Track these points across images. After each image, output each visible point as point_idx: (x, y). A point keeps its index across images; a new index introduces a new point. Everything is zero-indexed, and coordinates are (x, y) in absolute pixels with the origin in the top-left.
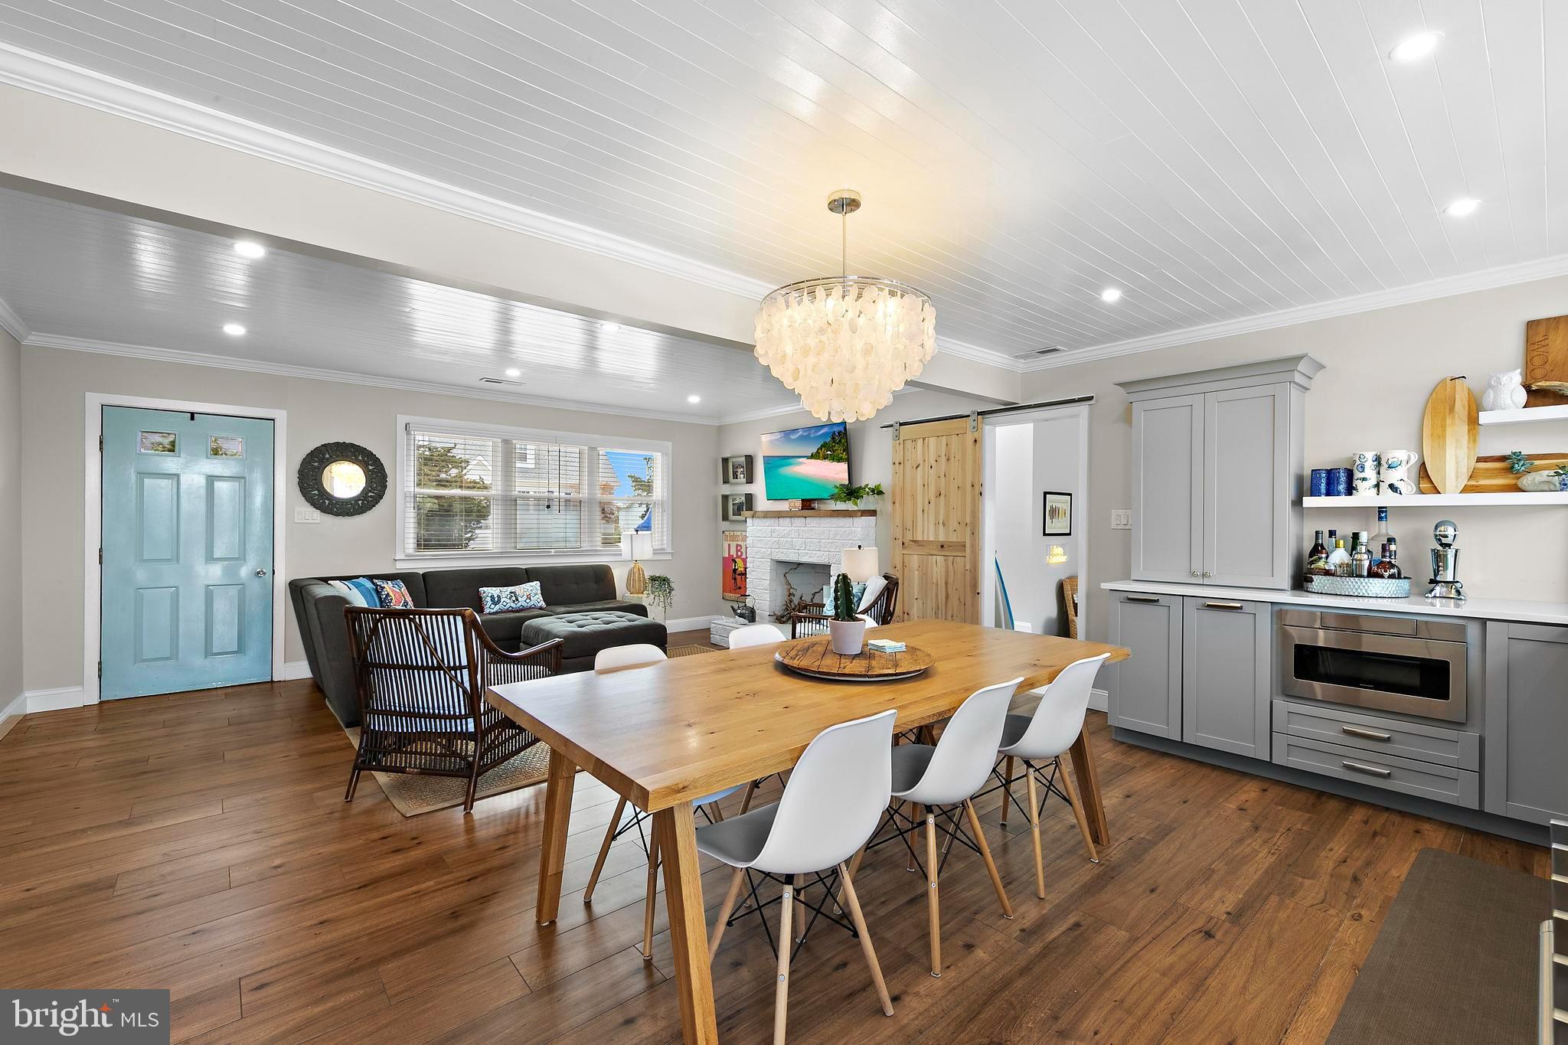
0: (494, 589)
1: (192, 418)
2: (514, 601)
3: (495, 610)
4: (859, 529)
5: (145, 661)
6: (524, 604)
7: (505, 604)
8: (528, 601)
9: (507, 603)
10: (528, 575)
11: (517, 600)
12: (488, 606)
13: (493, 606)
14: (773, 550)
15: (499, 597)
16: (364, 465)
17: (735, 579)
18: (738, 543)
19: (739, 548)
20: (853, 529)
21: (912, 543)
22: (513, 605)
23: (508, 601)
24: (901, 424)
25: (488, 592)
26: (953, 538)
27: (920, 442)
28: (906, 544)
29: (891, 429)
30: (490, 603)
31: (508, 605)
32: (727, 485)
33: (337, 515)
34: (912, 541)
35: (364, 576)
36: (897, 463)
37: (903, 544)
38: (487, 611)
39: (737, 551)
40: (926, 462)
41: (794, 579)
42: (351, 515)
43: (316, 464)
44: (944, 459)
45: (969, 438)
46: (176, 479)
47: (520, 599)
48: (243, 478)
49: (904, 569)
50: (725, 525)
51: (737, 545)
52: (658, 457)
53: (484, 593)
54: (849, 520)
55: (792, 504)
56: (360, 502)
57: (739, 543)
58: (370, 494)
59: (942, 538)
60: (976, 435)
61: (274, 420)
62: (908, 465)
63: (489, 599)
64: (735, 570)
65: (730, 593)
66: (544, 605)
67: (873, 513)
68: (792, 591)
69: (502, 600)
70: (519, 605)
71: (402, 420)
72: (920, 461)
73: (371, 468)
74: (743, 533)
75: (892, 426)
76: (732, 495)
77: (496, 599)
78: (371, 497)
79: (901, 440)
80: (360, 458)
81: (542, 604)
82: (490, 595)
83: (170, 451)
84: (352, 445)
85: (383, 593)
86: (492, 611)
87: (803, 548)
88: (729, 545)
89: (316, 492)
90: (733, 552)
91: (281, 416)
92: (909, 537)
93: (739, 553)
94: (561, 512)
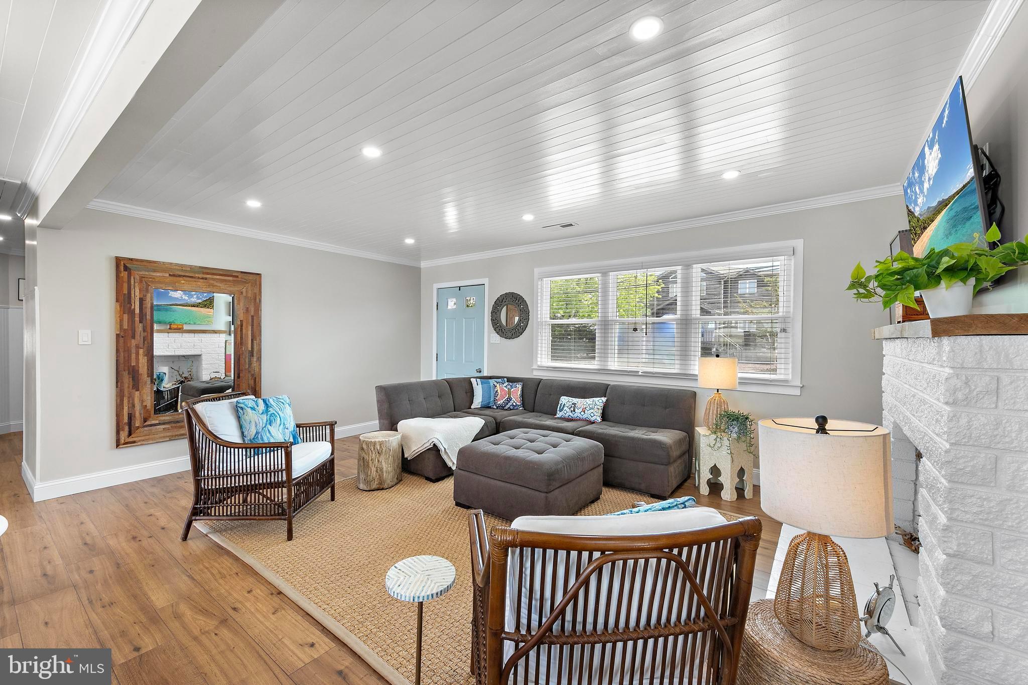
1: (460, 289)
2: (572, 412)
8: (583, 413)
9: (567, 412)
15: (564, 405)
16: (518, 305)
33: (506, 338)
38: (557, 415)
42: (513, 338)
43: (498, 307)
47: (576, 410)
61: (484, 285)
66: (599, 421)
69: (565, 409)
70: (576, 415)
71: (537, 271)
73: (522, 307)
78: (522, 326)
80: (516, 301)
84: (512, 294)
85: (495, 390)
89: (498, 324)
94: (646, 335)
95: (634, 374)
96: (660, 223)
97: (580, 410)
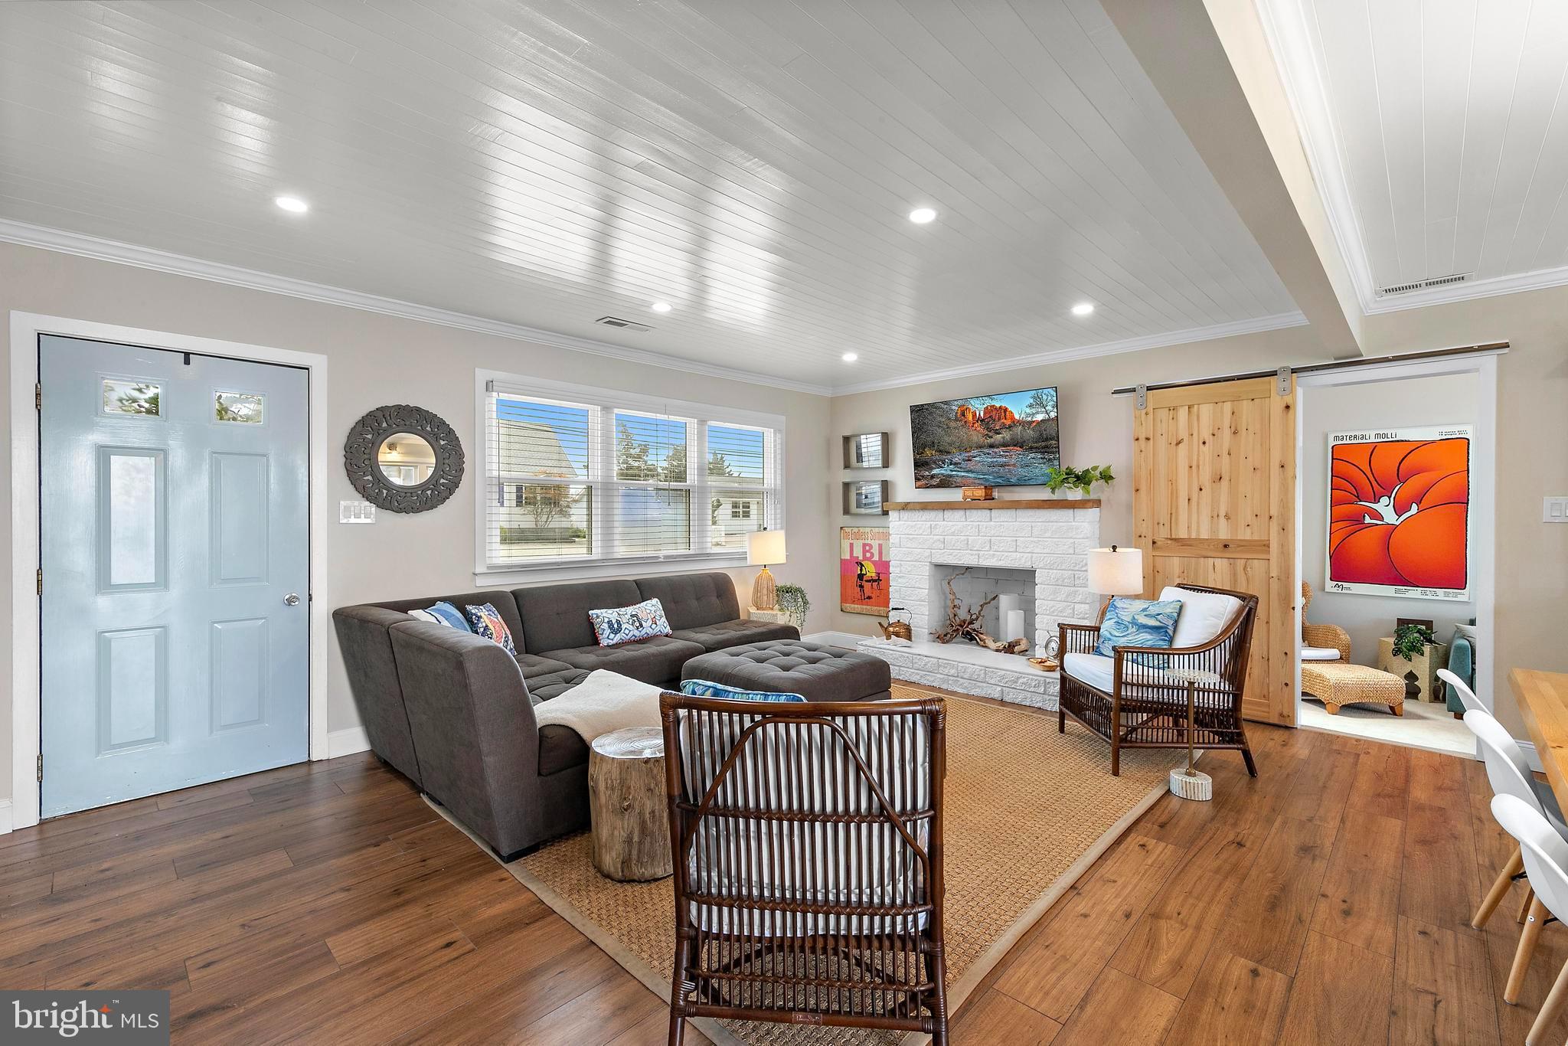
0: (610, 611)
1: (187, 362)
2: (638, 628)
3: (614, 642)
4: (1086, 524)
5: (114, 747)
6: (650, 631)
7: (627, 632)
8: (654, 626)
9: (629, 631)
10: (641, 591)
11: (641, 625)
12: (605, 636)
13: (612, 636)
14: (933, 551)
15: (618, 622)
16: (432, 439)
17: (861, 586)
18: (866, 542)
19: (867, 548)
20: (1074, 524)
21: (1169, 542)
22: (637, 633)
23: (631, 627)
24: (1149, 389)
25: (603, 616)
26: (1245, 535)
27: (1183, 413)
28: (1159, 543)
29: (1132, 394)
30: (608, 631)
31: (631, 634)
32: (848, 471)
33: (399, 511)
34: (1171, 539)
35: (444, 600)
36: (1142, 437)
37: (1154, 543)
38: (604, 642)
39: (864, 552)
40: (1195, 435)
41: (960, 586)
42: (418, 511)
43: (370, 436)
44: (1227, 433)
45: (1276, 403)
46: (162, 456)
47: (644, 624)
48: (265, 456)
49: (1154, 576)
50: (847, 520)
51: (864, 545)
52: (769, 435)
53: (598, 617)
54: (1068, 514)
55: (969, 493)
56: (429, 492)
57: (869, 542)
58: (442, 481)
59: (1224, 534)
60: (1288, 399)
61: (308, 369)
62: (1162, 442)
63: (605, 626)
64: (861, 576)
65: (853, 602)
66: (670, 632)
67: (1098, 503)
68: (957, 602)
69: (624, 627)
70: (643, 632)
71: (482, 375)
72: (1183, 434)
73: (442, 443)
74: (885, 530)
75: (1134, 390)
76: (854, 483)
77: (616, 626)
78: (443, 485)
79: (1150, 409)
80: (428, 429)
81: (668, 630)
82: (606, 620)
83: (148, 412)
84: (418, 410)
85: (480, 625)
86: (611, 642)
87: (987, 548)
88: (851, 545)
89: (370, 478)
90: (858, 553)
91: (318, 363)
92: (1163, 533)
93: (868, 555)
94: (669, 505)
95: (653, 561)
96: (687, 359)
97: (650, 622)
